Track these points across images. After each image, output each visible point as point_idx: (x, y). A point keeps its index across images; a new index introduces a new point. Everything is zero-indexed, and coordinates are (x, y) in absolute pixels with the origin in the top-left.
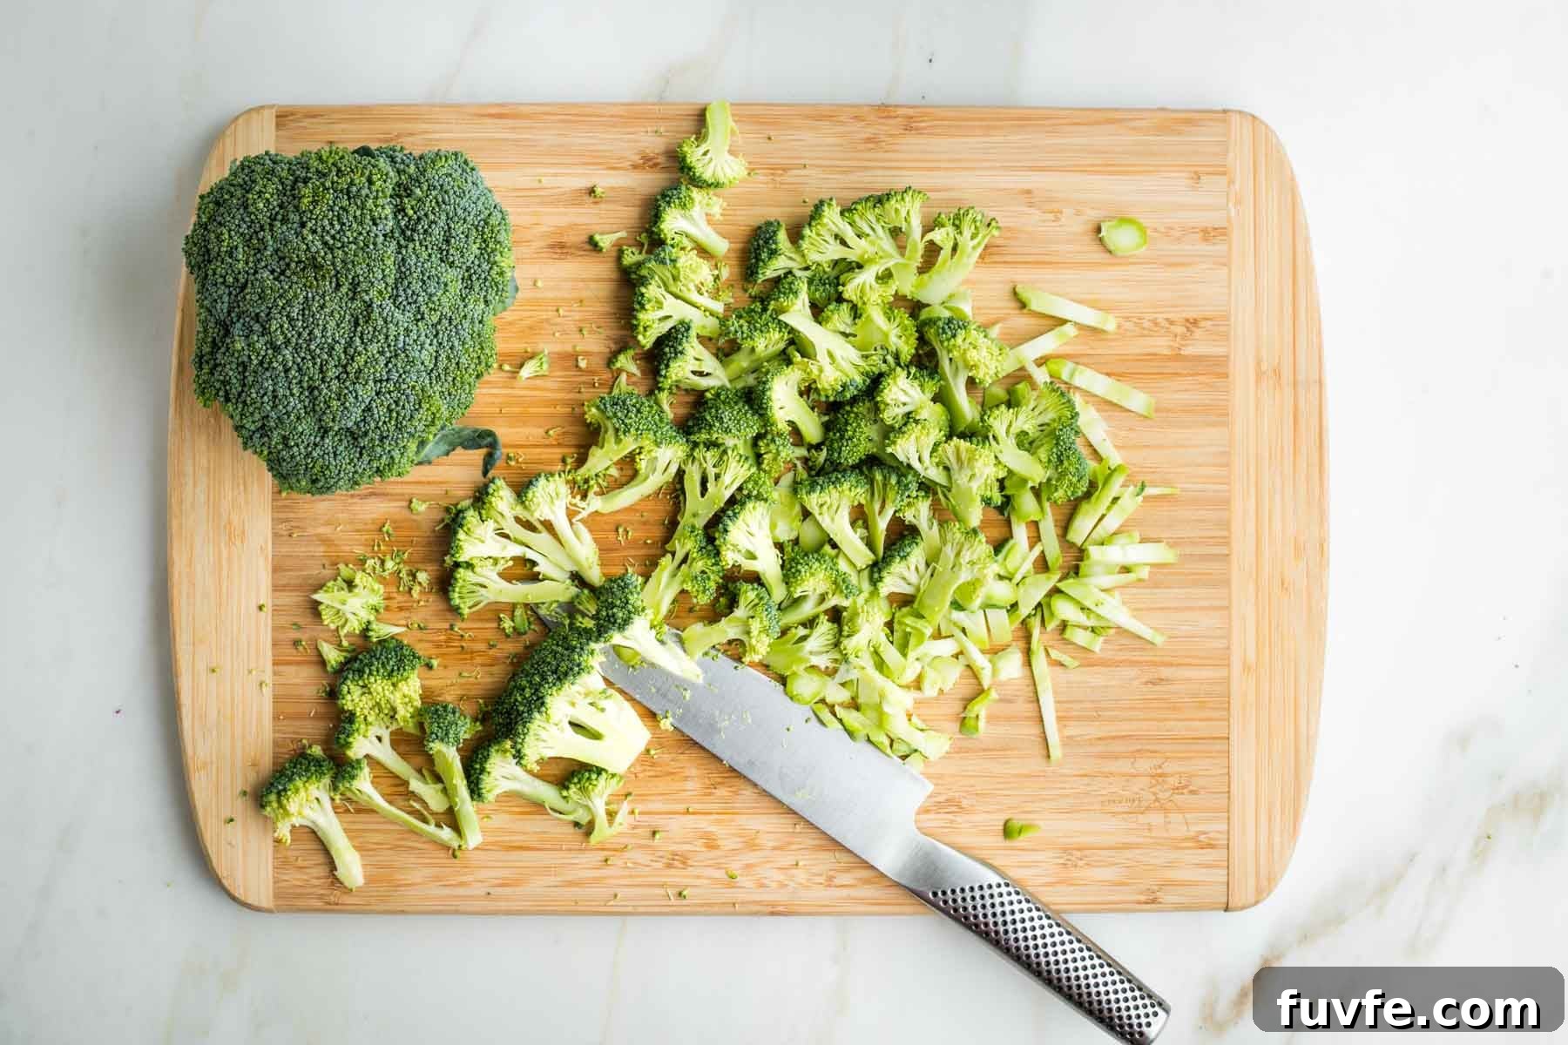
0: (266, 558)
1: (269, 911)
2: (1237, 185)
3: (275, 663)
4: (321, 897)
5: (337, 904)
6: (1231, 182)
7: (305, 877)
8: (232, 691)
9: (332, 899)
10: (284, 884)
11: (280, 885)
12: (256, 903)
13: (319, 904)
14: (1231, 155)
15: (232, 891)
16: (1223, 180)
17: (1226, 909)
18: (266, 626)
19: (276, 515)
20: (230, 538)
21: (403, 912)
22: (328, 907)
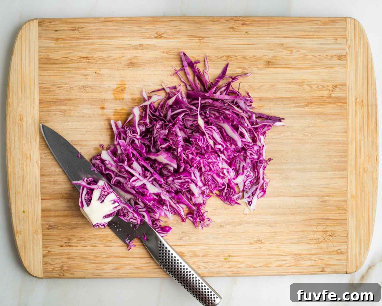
0: (38, 165)
1: (42, 278)
2: (349, 42)
3: (42, 199)
4: (58, 274)
5: (63, 276)
6: (347, 41)
7: (53, 267)
8: (28, 209)
9: (62, 274)
10: (46, 270)
11: (45, 270)
12: (37, 276)
13: (57, 276)
14: (347, 32)
15: (30, 272)
16: (345, 40)
17: (346, 273)
18: (39, 187)
19: (40, 152)
20: (26, 159)
21: (84, 278)
22: (61, 277)
